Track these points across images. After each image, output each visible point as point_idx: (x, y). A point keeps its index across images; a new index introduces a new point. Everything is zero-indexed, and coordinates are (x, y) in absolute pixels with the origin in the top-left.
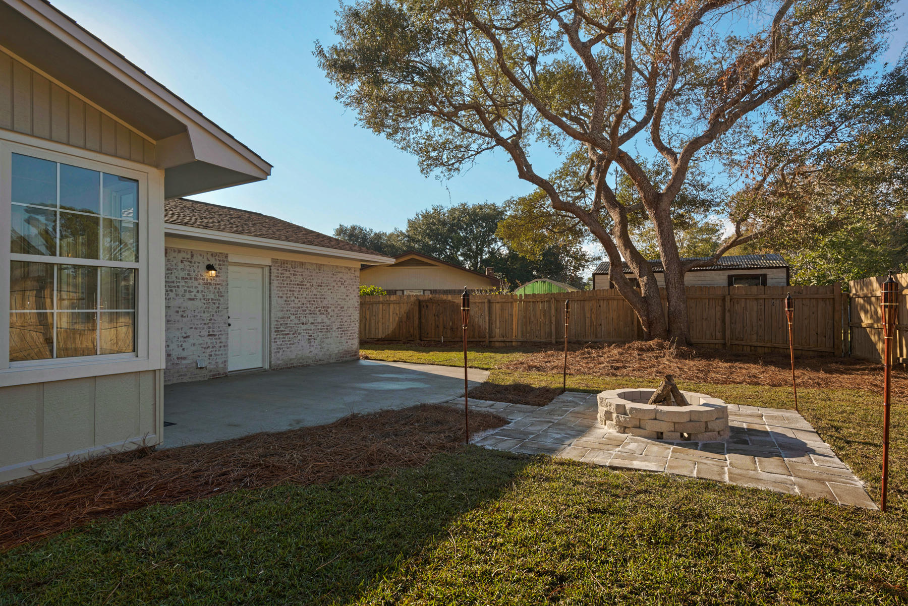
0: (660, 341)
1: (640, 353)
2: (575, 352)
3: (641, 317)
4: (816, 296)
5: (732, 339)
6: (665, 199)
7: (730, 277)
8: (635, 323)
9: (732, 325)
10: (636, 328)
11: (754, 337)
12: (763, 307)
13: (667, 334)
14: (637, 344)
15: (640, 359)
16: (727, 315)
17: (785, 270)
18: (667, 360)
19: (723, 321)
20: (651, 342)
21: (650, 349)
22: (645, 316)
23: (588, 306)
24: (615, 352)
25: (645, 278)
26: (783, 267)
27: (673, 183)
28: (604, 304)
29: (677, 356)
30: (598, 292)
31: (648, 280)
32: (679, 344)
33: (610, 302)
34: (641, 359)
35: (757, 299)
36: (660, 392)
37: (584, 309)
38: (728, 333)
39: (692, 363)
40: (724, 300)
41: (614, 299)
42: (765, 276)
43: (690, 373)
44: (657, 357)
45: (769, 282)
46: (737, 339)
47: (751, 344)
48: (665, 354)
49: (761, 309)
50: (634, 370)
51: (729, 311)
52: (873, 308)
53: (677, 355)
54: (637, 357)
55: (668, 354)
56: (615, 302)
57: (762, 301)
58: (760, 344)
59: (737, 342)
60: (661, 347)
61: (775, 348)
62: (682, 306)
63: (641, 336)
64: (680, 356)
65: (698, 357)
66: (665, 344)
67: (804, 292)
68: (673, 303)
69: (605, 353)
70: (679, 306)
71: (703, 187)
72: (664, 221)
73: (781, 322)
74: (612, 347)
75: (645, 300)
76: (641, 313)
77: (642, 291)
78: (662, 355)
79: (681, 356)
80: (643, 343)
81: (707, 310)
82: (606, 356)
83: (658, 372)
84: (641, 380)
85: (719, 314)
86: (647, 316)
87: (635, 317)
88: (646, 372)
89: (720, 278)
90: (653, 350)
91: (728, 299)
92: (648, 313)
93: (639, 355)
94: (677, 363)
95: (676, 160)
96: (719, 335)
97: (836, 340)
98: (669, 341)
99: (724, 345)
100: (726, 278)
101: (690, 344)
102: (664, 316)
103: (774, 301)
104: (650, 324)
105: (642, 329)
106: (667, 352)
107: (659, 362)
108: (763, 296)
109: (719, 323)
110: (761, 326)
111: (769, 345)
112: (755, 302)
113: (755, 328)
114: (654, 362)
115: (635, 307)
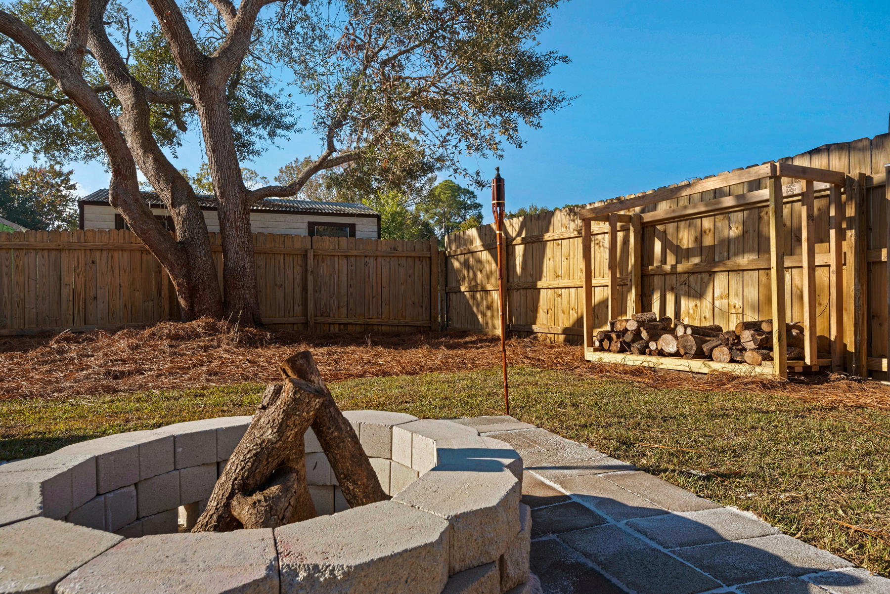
0: (210, 320)
1: (174, 343)
2: (26, 351)
3: (176, 278)
4: (413, 254)
5: (316, 316)
6: (217, 67)
7: (311, 225)
8: (165, 293)
9: (317, 295)
10: (166, 303)
11: (344, 310)
12: (354, 268)
13: (222, 309)
14: (167, 327)
15: (173, 354)
16: (310, 278)
17: (375, 220)
18: (226, 351)
19: (305, 289)
20: (195, 323)
21: (194, 335)
22: (184, 276)
23: (67, 262)
24: (123, 344)
25: (183, 208)
26: (373, 216)
27: (230, 45)
28: (102, 260)
29: (240, 345)
30: (89, 235)
31: (188, 212)
32: (243, 324)
33: (116, 255)
34: (175, 353)
35: (346, 256)
36: (269, 435)
37: (57, 266)
38: (311, 305)
39: (269, 352)
40: (305, 256)
41: (123, 249)
42: (353, 227)
43: (272, 369)
44: (206, 349)
45: (358, 234)
46: (322, 316)
47: (339, 321)
48: (219, 341)
49: (352, 271)
50: (159, 375)
51: (312, 272)
52: (471, 272)
53: (241, 341)
54: (168, 350)
55: (225, 341)
56: (126, 255)
57: (353, 260)
58: (351, 321)
59: (323, 320)
60: (213, 330)
61: (368, 324)
62: (248, 260)
63: (175, 314)
64: (247, 343)
65: (276, 343)
66: (220, 324)
67: (400, 249)
68: (231, 254)
69: (99, 349)
70: (243, 259)
71: (269, 99)
72: (215, 107)
73: (375, 288)
74: (116, 337)
75: (183, 247)
76: (176, 271)
77: (178, 233)
78: (215, 343)
79: (250, 342)
80: (181, 325)
81: (282, 271)
82: (101, 354)
83: (210, 373)
84: (175, 393)
85: (298, 278)
86: (188, 276)
87: (165, 282)
88: (186, 377)
89: (298, 226)
90: (198, 336)
91: (310, 255)
92: (188, 270)
93: (171, 346)
94: (243, 355)
95: (233, 12)
96: (298, 309)
97: (433, 311)
98: (226, 319)
99: (306, 324)
100: (305, 226)
101: (259, 324)
102: (216, 276)
103: (367, 259)
104: (192, 293)
105: (178, 302)
106: (223, 337)
107: (209, 356)
108: (355, 253)
109: (298, 291)
110: (352, 294)
111: (361, 321)
112: (345, 260)
113: (345, 299)
114: (202, 355)
115: (164, 258)
